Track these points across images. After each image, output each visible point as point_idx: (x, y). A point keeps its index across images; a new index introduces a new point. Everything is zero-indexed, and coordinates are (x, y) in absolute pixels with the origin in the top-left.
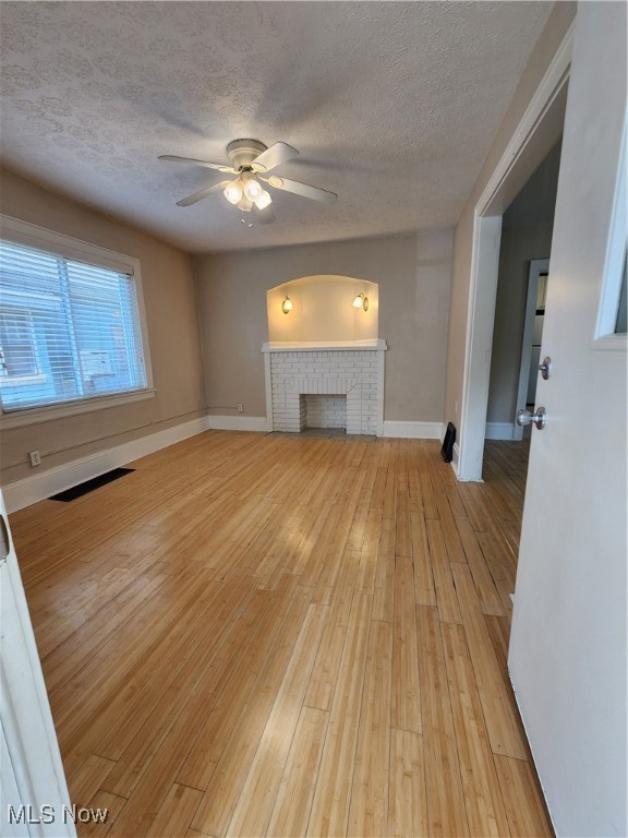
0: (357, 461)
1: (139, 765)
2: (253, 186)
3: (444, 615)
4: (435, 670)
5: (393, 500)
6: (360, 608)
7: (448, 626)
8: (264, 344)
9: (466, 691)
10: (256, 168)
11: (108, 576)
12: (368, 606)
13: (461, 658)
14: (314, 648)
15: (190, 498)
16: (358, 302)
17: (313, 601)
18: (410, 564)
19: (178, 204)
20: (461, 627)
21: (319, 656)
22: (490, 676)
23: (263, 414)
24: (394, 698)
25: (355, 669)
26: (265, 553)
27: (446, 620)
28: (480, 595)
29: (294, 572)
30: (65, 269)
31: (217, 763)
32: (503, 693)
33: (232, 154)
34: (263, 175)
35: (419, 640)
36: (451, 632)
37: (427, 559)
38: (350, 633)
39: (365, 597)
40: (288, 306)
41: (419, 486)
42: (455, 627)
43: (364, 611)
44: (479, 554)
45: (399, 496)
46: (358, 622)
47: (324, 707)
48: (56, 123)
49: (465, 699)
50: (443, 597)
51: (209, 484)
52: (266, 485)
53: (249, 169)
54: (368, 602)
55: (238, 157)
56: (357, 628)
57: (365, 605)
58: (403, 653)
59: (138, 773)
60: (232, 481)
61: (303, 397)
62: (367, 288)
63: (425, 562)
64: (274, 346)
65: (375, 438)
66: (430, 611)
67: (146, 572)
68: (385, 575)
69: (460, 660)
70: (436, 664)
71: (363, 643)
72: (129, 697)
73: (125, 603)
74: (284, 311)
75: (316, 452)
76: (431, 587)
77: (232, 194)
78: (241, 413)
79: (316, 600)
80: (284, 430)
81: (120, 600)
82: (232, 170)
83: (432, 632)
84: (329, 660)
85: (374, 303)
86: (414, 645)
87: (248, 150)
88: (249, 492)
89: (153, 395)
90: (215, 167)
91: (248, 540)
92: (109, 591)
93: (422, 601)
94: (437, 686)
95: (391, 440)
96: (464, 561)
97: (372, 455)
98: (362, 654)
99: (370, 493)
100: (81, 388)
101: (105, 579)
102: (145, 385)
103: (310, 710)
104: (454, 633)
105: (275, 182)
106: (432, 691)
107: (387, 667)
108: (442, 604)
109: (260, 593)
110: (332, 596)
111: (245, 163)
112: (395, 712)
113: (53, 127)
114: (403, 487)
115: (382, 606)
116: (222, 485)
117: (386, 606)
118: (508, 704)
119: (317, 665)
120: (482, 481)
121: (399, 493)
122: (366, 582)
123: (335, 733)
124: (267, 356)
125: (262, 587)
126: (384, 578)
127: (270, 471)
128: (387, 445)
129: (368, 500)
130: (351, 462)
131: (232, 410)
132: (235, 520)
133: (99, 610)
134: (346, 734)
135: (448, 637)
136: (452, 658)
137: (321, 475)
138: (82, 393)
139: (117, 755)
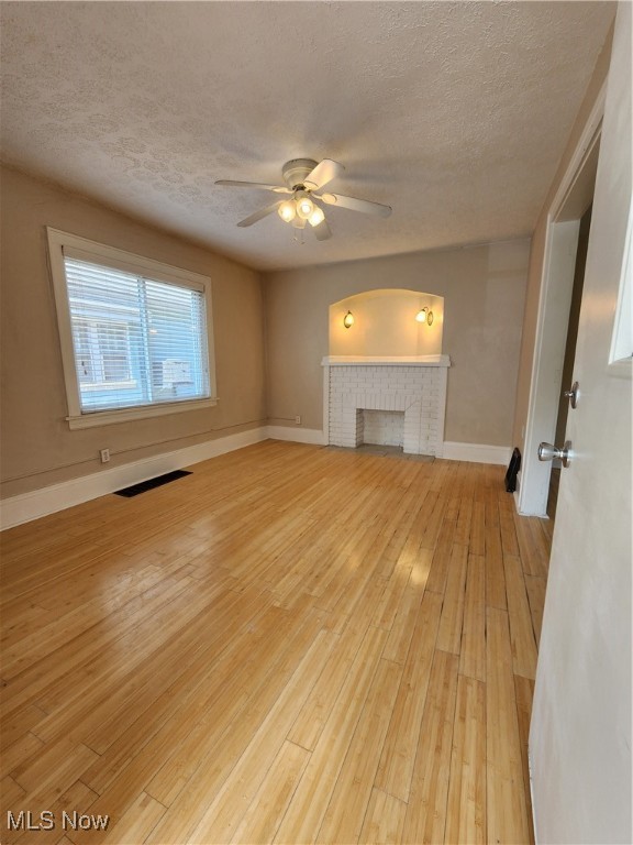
0: (407, 482)
1: (118, 765)
2: (305, 204)
3: (465, 667)
4: (440, 730)
5: (437, 528)
6: (372, 643)
7: (466, 681)
8: (324, 358)
9: (472, 763)
10: (309, 186)
11: (142, 572)
12: (382, 642)
13: (474, 721)
14: (314, 678)
15: (234, 504)
16: (422, 317)
17: (325, 627)
18: (440, 602)
19: (239, 225)
20: (482, 685)
21: (316, 689)
22: (505, 751)
23: (319, 426)
24: (385, 752)
25: (351, 710)
26: (289, 569)
27: (467, 672)
28: (514, 651)
29: (313, 593)
30: (144, 287)
31: (187, 780)
32: (517, 776)
33: (287, 175)
34: (316, 193)
35: (429, 690)
36: (469, 689)
37: (461, 599)
38: (355, 669)
39: (381, 631)
40: (350, 320)
41: (470, 515)
42: (475, 683)
43: (375, 647)
44: (524, 601)
45: (444, 523)
46: (366, 658)
47: (307, 746)
48: (134, 160)
49: (469, 772)
50: (468, 646)
51: (254, 493)
52: (307, 500)
53: (303, 188)
54: (383, 638)
55: (293, 177)
56: (364, 664)
57: (378, 640)
58: (407, 703)
59: (115, 772)
60: (276, 492)
61: (360, 412)
62: (432, 301)
63: (457, 602)
64: (333, 359)
65: (433, 460)
66: (451, 659)
67: (176, 572)
68: (408, 609)
69: (472, 725)
70: (442, 722)
71: (366, 683)
72: (127, 694)
73: (150, 600)
74: (346, 325)
75: (367, 470)
76: (458, 631)
77: (287, 212)
78: (299, 426)
79: (328, 627)
80: (340, 445)
81: (146, 596)
82: (286, 190)
83: (446, 685)
84: (325, 695)
85: (439, 317)
86: (422, 696)
87: (301, 169)
88: (290, 504)
89: (216, 404)
90: (270, 188)
91: (276, 554)
92: (139, 586)
93: (444, 647)
94: (438, 749)
95: (451, 462)
96: (504, 607)
97: (426, 477)
98: (362, 694)
99: (413, 517)
100: (150, 395)
101: (139, 574)
102: (208, 394)
103: (292, 745)
104: (472, 691)
105: (328, 199)
106: (431, 752)
107: (386, 714)
108: (467, 653)
109: (275, 609)
110: (345, 625)
111: (298, 182)
112: (382, 769)
113: (132, 164)
114: (451, 515)
115: (397, 644)
116: (264, 496)
117: (401, 645)
118: (522, 790)
119: (312, 697)
120: (547, 517)
121: (445, 522)
122: (386, 614)
123: (312, 778)
124: (326, 371)
125: (278, 604)
126: (407, 613)
127: (316, 485)
128: (444, 468)
129: (409, 525)
130: (402, 482)
131: (290, 422)
132: (269, 532)
133: (126, 604)
134: (323, 782)
135: (464, 694)
136: (463, 719)
137: (366, 492)
138: (151, 399)
139: (102, 750)
